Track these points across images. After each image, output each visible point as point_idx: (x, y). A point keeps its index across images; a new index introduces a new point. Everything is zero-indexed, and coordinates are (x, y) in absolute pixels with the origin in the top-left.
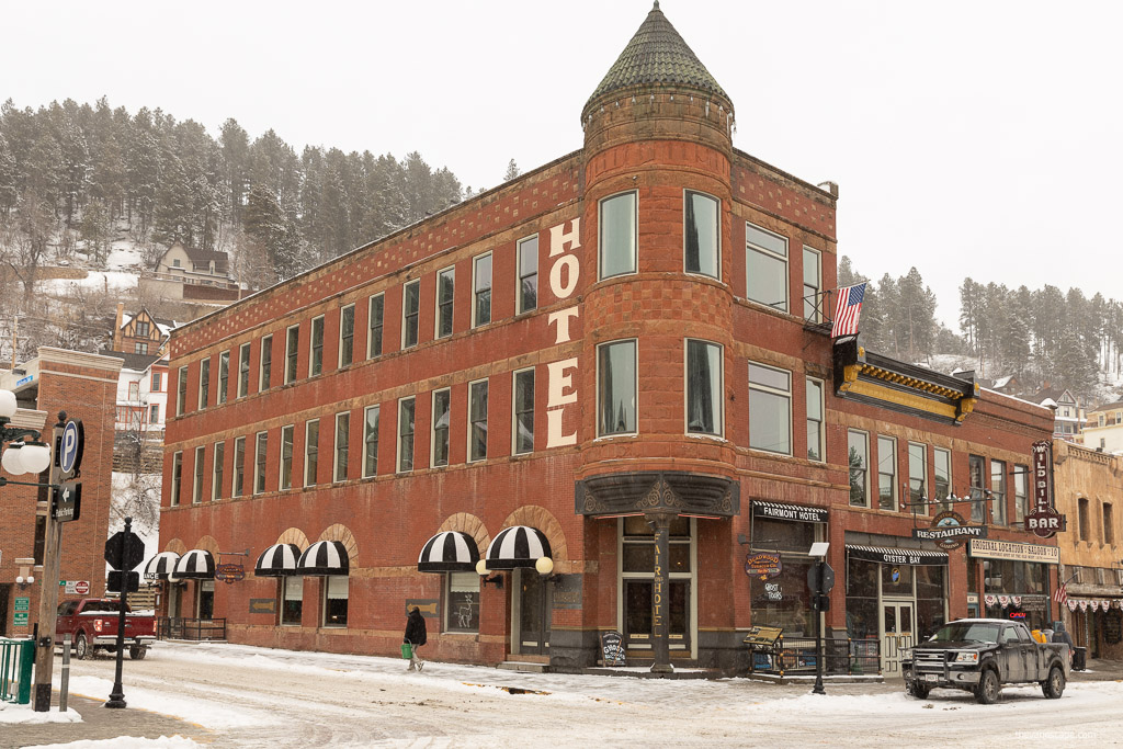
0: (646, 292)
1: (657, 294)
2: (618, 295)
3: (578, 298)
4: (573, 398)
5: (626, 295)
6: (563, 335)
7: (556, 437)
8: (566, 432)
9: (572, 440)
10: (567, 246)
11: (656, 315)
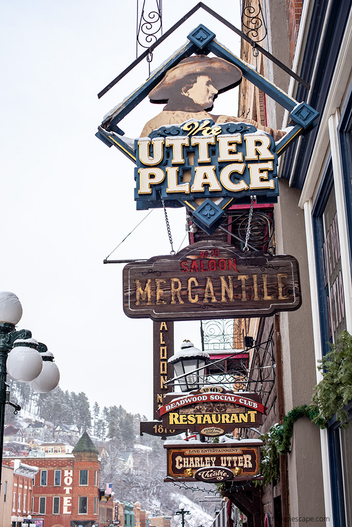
0: (89, 489)
1: (91, 489)
2: (84, 489)
3: (72, 485)
4: (70, 505)
5: (86, 489)
6: (68, 492)
7: (65, 511)
8: (68, 511)
9: (70, 513)
10: (69, 475)
11: (91, 493)
